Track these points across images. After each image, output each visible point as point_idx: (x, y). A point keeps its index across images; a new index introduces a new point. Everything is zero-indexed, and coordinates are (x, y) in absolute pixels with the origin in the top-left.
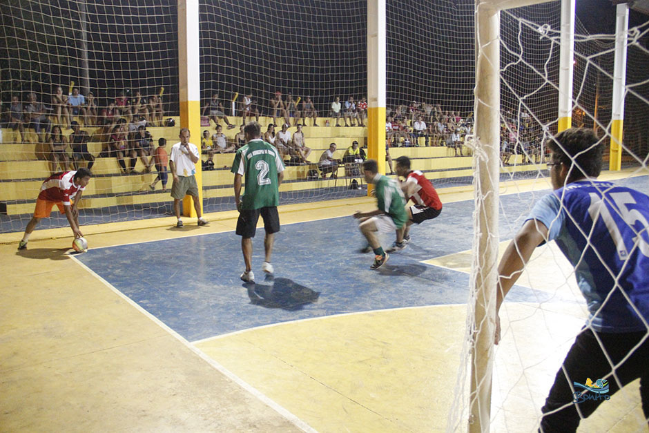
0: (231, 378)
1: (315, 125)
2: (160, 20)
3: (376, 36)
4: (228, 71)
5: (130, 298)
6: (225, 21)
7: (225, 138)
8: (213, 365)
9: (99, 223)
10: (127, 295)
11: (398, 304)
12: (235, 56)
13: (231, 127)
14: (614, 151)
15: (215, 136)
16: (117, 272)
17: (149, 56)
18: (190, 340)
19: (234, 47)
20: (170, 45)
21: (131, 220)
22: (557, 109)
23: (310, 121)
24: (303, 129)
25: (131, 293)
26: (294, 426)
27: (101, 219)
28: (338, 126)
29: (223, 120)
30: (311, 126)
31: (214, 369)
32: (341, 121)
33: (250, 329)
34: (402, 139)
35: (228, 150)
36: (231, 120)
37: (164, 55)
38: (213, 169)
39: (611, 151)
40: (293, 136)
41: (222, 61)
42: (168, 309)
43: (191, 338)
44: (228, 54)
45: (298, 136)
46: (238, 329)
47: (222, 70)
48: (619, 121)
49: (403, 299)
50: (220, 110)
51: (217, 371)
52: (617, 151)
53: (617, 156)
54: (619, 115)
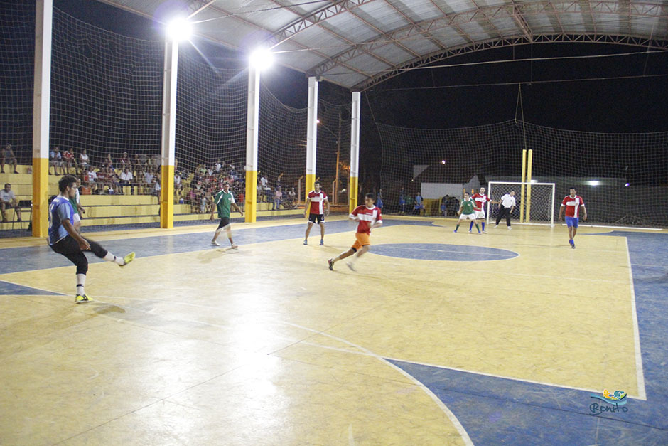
1: (15, 172)
23: (11, 168)
34: (106, 188)
48: (312, 175)
54: (311, 170)
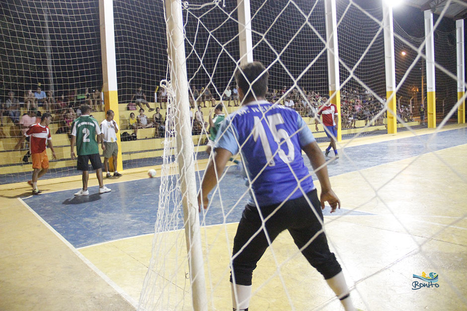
0: (93, 269)
2: (87, 36)
3: (245, 40)
4: (138, 69)
5: (49, 223)
6: (135, 35)
7: (147, 118)
8: (85, 262)
9: (48, 178)
10: (47, 222)
11: (231, 221)
12: (142, 58)
13: (151, 110)
14: (430, 114)
15: (139, 117)
16: (48, 208)
17: (80, 61)
18: (76, 247)
19: (142, 53)
20: (95, 53)
21: (72, 175)
22: (385, 86)
24: (203, 110)
25: (50, 220)
26: (121, 297)
27: (50, 175)
28: (229, 106)
29: (145, 105)
30: (210, 107)
31: (85, 264)
32: (232, 103)
33: (121, 239)
35: (148, 126)
36: (151, 105)
37: (91, 60)
38: (136, 140)
39: (428, 115)
40: (195, 114)
41: (133, 63)
42: (71, 229)
43: (78, 246)
44: (138, 57)
45: (199, 114)
46: (113, 239)
47: (133, 69)
48: (432, 92)
49: (236, 217)
50: (143, 98)
51: (86, 265)
52: (432, 114)
53: (433, 117)
54: (432, 88)
